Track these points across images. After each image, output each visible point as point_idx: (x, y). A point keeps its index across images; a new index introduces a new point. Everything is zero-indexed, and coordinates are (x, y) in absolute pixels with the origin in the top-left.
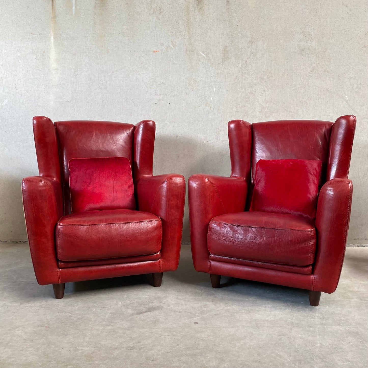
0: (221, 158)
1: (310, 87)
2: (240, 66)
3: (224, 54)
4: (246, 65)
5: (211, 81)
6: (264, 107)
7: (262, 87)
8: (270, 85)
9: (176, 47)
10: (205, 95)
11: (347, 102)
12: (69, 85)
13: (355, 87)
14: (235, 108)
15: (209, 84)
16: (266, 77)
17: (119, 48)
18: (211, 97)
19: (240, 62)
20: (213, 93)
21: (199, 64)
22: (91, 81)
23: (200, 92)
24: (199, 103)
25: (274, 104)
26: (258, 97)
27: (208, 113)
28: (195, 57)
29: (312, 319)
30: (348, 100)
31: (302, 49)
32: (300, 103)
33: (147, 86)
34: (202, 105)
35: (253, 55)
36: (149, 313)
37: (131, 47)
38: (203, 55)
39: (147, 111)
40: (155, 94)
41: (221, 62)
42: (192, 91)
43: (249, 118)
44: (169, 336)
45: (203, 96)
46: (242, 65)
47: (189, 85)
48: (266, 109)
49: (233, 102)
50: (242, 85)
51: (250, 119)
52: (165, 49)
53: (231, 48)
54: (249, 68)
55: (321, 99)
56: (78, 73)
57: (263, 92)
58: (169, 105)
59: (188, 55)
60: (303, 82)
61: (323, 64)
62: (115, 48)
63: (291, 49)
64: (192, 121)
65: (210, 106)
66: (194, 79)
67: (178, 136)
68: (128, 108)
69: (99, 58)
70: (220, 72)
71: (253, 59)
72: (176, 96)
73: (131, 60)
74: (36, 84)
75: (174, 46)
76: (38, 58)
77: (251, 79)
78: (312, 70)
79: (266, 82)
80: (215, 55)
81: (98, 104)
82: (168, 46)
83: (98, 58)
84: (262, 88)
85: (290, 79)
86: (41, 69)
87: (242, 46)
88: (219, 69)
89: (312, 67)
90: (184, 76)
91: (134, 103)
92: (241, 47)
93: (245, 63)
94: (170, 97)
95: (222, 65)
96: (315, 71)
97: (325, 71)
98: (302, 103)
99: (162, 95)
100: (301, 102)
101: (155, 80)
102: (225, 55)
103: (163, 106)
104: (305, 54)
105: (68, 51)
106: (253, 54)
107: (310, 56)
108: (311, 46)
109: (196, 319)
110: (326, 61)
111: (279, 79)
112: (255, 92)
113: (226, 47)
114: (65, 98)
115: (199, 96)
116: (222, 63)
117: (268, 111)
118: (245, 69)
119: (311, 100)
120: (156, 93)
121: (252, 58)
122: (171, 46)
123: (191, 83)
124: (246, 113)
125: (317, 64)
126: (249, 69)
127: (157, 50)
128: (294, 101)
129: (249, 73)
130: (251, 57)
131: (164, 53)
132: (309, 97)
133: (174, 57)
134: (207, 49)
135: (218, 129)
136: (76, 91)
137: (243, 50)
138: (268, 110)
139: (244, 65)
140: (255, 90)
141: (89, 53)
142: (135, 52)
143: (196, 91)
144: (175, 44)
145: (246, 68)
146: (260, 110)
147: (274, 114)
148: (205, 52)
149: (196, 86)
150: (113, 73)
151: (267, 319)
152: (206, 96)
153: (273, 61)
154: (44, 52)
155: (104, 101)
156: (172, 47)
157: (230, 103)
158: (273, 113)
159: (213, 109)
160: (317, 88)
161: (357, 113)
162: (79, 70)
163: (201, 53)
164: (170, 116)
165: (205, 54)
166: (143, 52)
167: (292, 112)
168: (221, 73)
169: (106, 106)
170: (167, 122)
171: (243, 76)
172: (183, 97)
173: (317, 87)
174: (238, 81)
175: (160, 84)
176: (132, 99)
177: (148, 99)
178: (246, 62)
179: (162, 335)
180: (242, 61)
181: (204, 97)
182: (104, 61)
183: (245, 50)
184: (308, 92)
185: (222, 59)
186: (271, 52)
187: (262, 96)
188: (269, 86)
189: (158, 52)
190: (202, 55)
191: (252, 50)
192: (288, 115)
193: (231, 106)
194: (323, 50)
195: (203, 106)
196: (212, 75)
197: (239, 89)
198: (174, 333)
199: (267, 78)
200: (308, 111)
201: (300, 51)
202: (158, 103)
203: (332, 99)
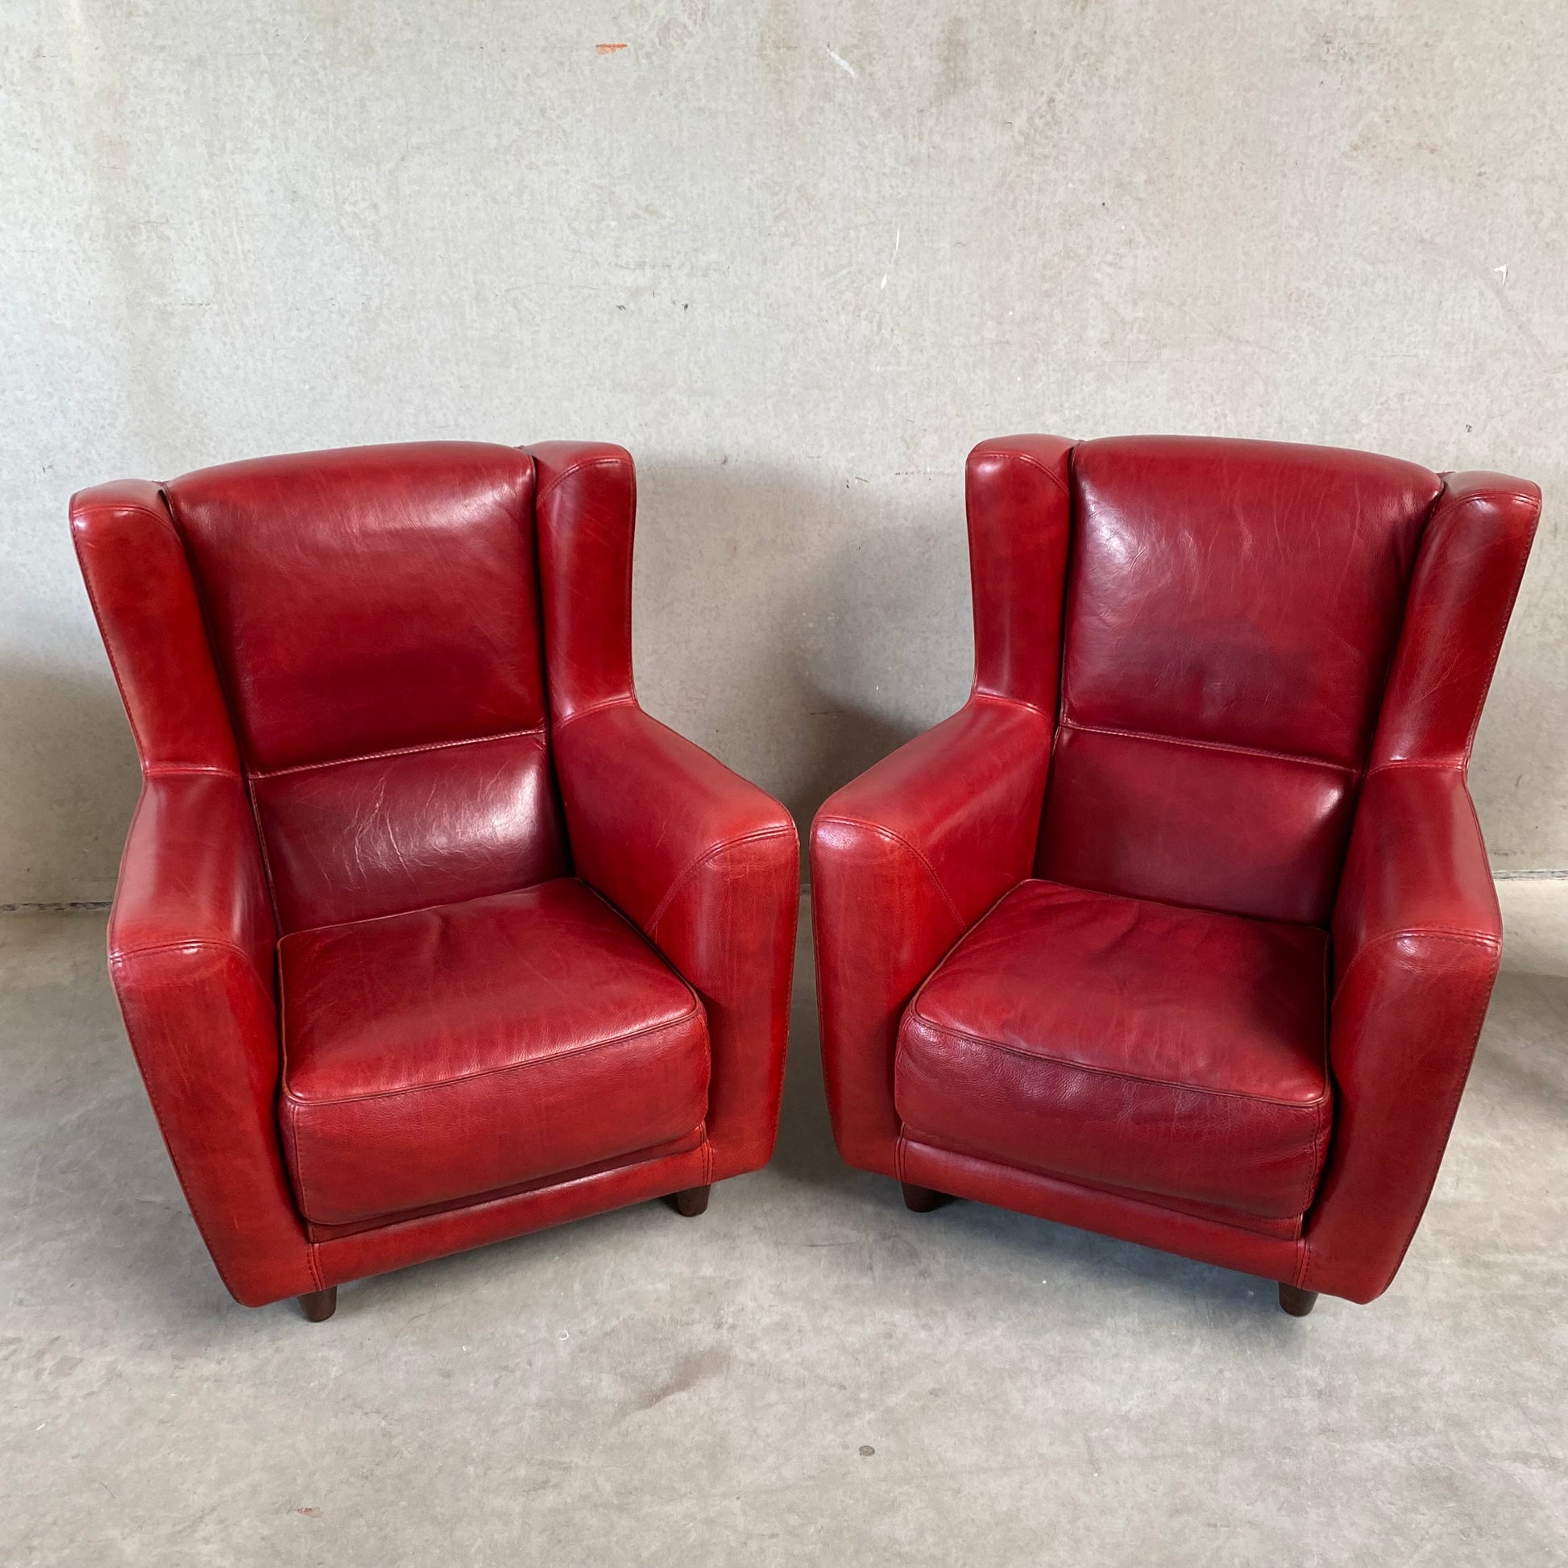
0: (924, 553)
1: (1341, 222)
2: (1020, 122)
3: (946, 60)
4: (1049, 117)
5: (884, 198)
6: (1123, 322)
7: (1123, 228)
8: (1157, 215)
9: (710, 25)
10: (851, 265)
11: (1499, 293)
12: (191, 223)
13: (1545, 223)
14: (991, 324)
15: (874, 212)
16: (1140, 178)
17: (420, 31)
18: (880, 275)
19: (1021, 101)
20: (892, 255)
21: (822, 109)
22: (296, 204)
23: (832, 249)
24: (824, 306)
25: (1171, 304)
26: (1098, 276)
27: (868, 352)
28: (804, 77)
29: (1288, 1404)
30: (1508, 284)
31: (1324, 36)
32: (1290, 300)
33: (575, 224)
34: (838, 313)
35: (1089, 65)
36: (683, 1396)
37: (484, 26)
38: (844, 64)
39: (579, 345)
40: (616, 265)
41: (931, 103)
42: (793, 244)
43: (1054, 370)
44: (775, 1540)
45: (844, 272)
46: (1030, 119)
47: (777, 219)
48: (1132, 329)
49: (981, 296)
50: (1026, 215)
51: (1059, 375)
52: (653, 35)
53: (980, 31)
54: (1065, 130)
55: (1386, 279)
56: (231, 165)
57: (1122, 251)
58: (682, 314)
59: (768, 65)
60: (1312, 201)
61: (1415, 112)
62: (401, 29)
63: (1273, 34)
64: (792, 390)
65: (876, 320)
66: (798, 189)
67: (729, 459)
68: (491, 333)
69: (325, 82)
70: (924, 150)
71: (1085, 84)
72: (715, 270)
73: (489, 96)
74: (25, 221)
75: (699, 21)
76: (12, 83)
77: (1070, 185)
78: (1360, 143)
79: (1140, 200)
80: (905, 66)
81: (343, 316)
82: (667, 17)
83: (319, 81)
84: (1122, 231)
85: (1255, 186)
86: (38, 141)
87: (1035, 17)
88: (921, 139)
89: (1360, 127)
90: (752, 172)
91: (515, 306)
92: (1028, 26)
93: (1045, 107)
94: (688, 275)
95: (937, 119)
96: (1375, 147)
97: (1419, 145)
98: (1298, 300)
99: (647, 269)
100: (1294, 297)
101: (613, 193)
102: (952, 64)
103: (656, 321)
104: (1336, 62)
105: (162, 48)
106: (1085, 63)
107: (1358, 70)
108: (1367, 17)
109: (864, 1426)
110: (1430, 95)
111: (1200, 186)
112: (1090, 248)
113: (958, 22)
114: (179, 286)
115: (822, 269)
116: (934, 110)
117: (1143, 337)
118: (1047, 137)
119: (1339, 286)
120: (617, 256)
121: (1079, 81)
122: (684, 18)
123: (784, 206)
124: (1039, 350)
125: (1386, 110)
126: (1064, 135)
127: (616, 44)
128: (1262, 290)
129: (1062, 158)
130: (1078, 78)
131: (648, 56)
132: (1331, 271)
133: (699, 76)
134: (861, 34)
135: (913, 422)
136: (232, 256)
137: (1038, 38)
138: (1140, 333)
139: (1041, 117)
140: (1089, 238)
141: (270, 57)
142: (503, 50)
143: (812, 246)
144: (704, 9)
145: (1050, 133)
146: (1106, 336)
147: (1166, 353)
148: (855, 51)
149: (811, 223)
150: (403, 159)
151: (1127, 1408)
152: (860, 271)
153: (1182, 96)
154: (38, 54)
155: (370, 298)
156: (691, 27)
157: (967, 303)
158: (1165, 346)
159: (892, 330)
160: (1375, 228)
161: (1539, 342)
162: (229, 146)
163: (835, 56)
164: (692, 365)
165: (851, 63)
166: (544, 50)
167: (1248, 342)
168: (929, 157)
169: (383, 326)
170: (678, 397)
171: (1032, 172)
172: (749, 274)
173: (1374, 223)
174: (1011, 197)
175: (635, 216)
176: (507, 291)
177: (583, 287)
178: (1051, 101)
179: (749, 1536)
180: (1032, 96)
181: (849, 273)
182: (350, 101)
183: (1048, 39)
184: (1331, 246)
185: (934, 87)
186: (1173, 52)
187: (1120, 268)
188: (1156, 221)
189: (617, 49)
190: (839, 66)
191: (1081, 43)
192: (1232, 357)
193: (973, 315)
194: (1423, 41)
195: (843, 317)
196: (885, 166)
197: (1014, 234)
198: (794, 1520)
199: (1146, 182)
200: (1319, 337)
201: (1314, 45)
202: (631, 306)
203: (1436, 281)
